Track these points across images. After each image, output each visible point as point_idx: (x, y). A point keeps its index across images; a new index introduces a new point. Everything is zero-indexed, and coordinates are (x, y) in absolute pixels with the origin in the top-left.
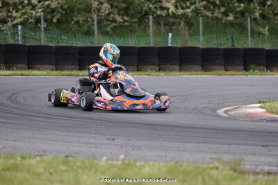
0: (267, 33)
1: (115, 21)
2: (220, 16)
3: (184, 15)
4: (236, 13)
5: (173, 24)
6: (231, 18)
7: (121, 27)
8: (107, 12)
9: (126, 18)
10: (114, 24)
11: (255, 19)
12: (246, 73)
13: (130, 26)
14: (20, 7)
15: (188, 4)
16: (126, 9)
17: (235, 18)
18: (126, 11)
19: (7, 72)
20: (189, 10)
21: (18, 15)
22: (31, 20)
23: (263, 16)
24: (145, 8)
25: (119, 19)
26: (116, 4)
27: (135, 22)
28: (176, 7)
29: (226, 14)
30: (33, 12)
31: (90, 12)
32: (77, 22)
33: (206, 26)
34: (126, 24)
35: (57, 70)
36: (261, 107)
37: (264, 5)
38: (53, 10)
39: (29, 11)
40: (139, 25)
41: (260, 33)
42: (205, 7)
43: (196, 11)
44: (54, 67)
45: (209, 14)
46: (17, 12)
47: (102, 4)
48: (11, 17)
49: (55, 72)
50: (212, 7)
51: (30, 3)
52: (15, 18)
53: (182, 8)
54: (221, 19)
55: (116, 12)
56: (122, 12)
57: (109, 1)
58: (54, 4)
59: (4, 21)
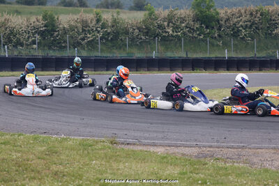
1: (141, 39)
2: (196, 36)
3: (177, 36)
4: (205, 34)
5: (172, 40)
8: (137, 34)
9: (147, 37)
11: (215, 38)
14: (91, 32)
15: (180, 30)
16: (147, 32)
17: (204, 37)
18: (147, 34)
20: (180, 33)
21: (90, 36)
23: (219, 36)
24: (157, 32)
25: (143, 38)
26: (142, 30)
28: (173, 32)
29: (199, 35)
30: (98, 34)
31: (128, 34)
37: (220, 30)
38: (109, 33)
39: (96, 34)
41: (217, 45)
42: (188, 31)
43: (184, 33)
45: (191, 35)
46: (90, 34)
47: (134, 30)
48: (87, 37)
50: (192, 31)
53: (176, 32)
54: (197, 38)
55: (142, 34)
56: (145, 34)
57: (138, 28)
58: (109, 30)
59: (83, 39)
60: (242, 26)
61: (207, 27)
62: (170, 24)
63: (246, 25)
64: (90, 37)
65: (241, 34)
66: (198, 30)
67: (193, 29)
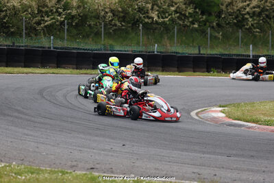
0: (221, 37)
1: (115, 25)
2: (188, 24)
3: (164, 22)
4: (200, 22)
5: (156, 29)
6: (196, 26)
7: (120, 29)
8: (110, 19)
9: (123, 24)
10: (115, 28)
11: (213, 27)
12: (208, 74)
13: (126, 29)
14: (50, 14)
15: (167, 15)
16: (124, 17)
17: (199, 25)
18: (123, 19)
19: (43, 71)
20: (167, 19)
21: (49, 19)
22: (57, 23)
23: (218, 25)
24: (137, 17)
25: (118, 24)
26: (117, 13)
27: (129, 27)
28: (159, 17)
29: (192, 23)
30: (59, 18)
31: (98, 18)
32: (90, 25)
33: (179, 31)
34: (123, 27)
35: (77, 69)
36: (221, 111)
37: (220, 17)
38: (73, 17)
39: (56, 17)
40: (132, 29)
41: (216, 37)
42: (178, 17)
43: (172, 20)
44: (75, 66)
45: (181, 22)
46: (48, 17)
47: (107, 13)
48: (43, 20)
49: (75, 71)
50: (183, 18)
51: (57, 11)
52: (46, 21)
53: (163, 18)
54: (189, 26)
55: (116, 19)
56: (121, 19)
57: (112, 11)
58: (74, 12)
59: (39, 23)
60: (248, 13)
61: (203, 13)
62: (155, 7)
63: (254, 12)
64: (48, 21)
65: (247, 24)
66: (191, 17)
67: (185, 15)
